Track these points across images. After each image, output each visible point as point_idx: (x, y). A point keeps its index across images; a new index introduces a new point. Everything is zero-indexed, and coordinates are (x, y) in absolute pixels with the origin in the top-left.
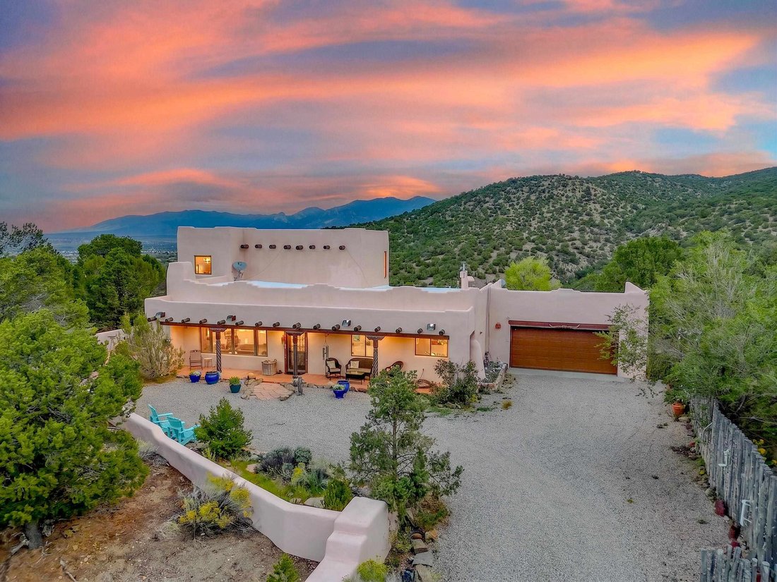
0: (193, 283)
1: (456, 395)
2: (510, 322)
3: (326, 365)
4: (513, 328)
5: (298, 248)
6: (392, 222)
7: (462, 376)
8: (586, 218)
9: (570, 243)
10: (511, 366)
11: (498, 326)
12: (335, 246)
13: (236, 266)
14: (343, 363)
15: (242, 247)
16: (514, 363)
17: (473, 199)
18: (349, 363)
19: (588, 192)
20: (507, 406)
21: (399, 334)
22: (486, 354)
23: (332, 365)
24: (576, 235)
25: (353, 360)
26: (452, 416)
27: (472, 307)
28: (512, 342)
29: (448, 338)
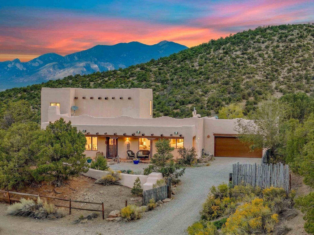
2: (214, 134)
3: (127, 153)
4: (215, 137)
5: (106, 98)
10: (215, 156)
11: (208, 137)
12: (126, 98)
13: (73, 108)
14: (135, 153)
15: (75, 98)
16: (216, 154)
20: (208, 165)
21: (162, 137)
22: (203, 150)
23: (130, 153)
25: (140, 151)
27: (194, 125)
28: (215, 144)
29: (183, 138)
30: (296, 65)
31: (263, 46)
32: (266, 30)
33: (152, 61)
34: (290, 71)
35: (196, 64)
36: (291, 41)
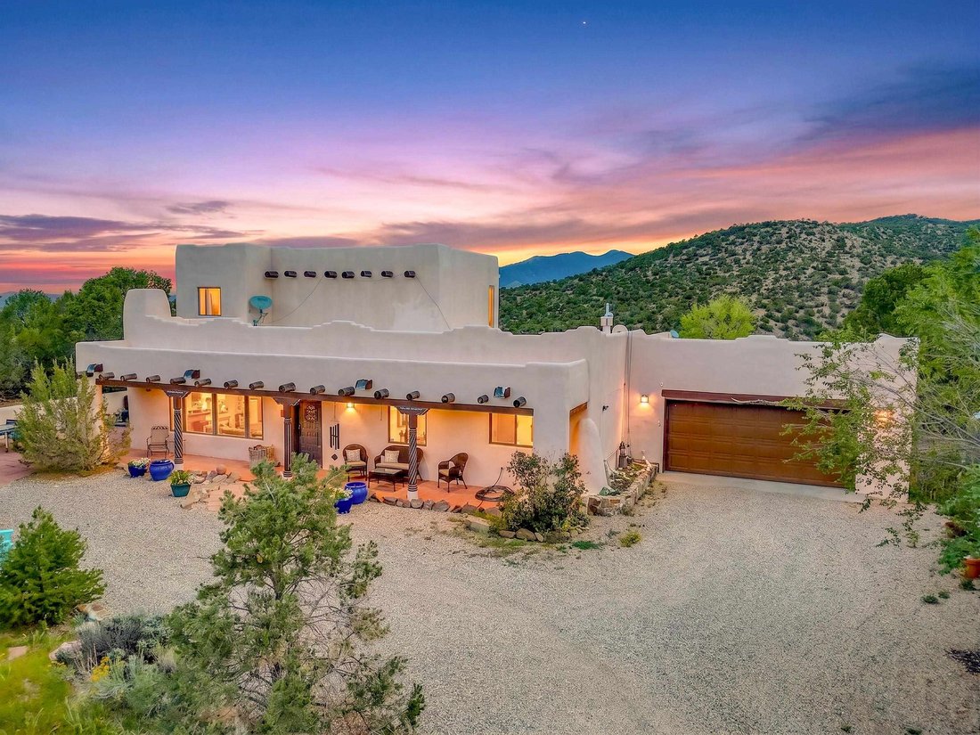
0: (159, 321)
1: (537, 516)
2: (665, 393)
5: (344, 275)
6: (576, 281)
7: (551, 482)
8: (838, 277)
9: (815, 310)
12: (398, 272)
13: (257, 304)
14: (374, 452)
15: (268, 275)
17: (684, 252)
18: (383, 454)
19: (840, 244)
20: (631, 541)
21: (448, 404)
24: (824, 299)
25: (390, 449)
26: (517, 556)
27: (583, 360)
28: (667, 431)
29: (530, 412)
30: (784, 273)
31: (739, 250)
32: (744, 228)
33: (594, 270)
34: (776, 280)
35: (649, 273)
36: (779, 242)
